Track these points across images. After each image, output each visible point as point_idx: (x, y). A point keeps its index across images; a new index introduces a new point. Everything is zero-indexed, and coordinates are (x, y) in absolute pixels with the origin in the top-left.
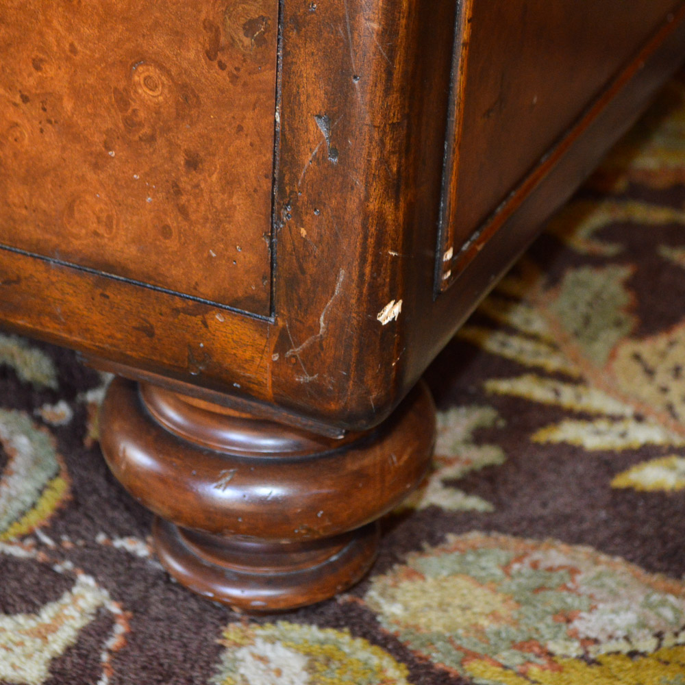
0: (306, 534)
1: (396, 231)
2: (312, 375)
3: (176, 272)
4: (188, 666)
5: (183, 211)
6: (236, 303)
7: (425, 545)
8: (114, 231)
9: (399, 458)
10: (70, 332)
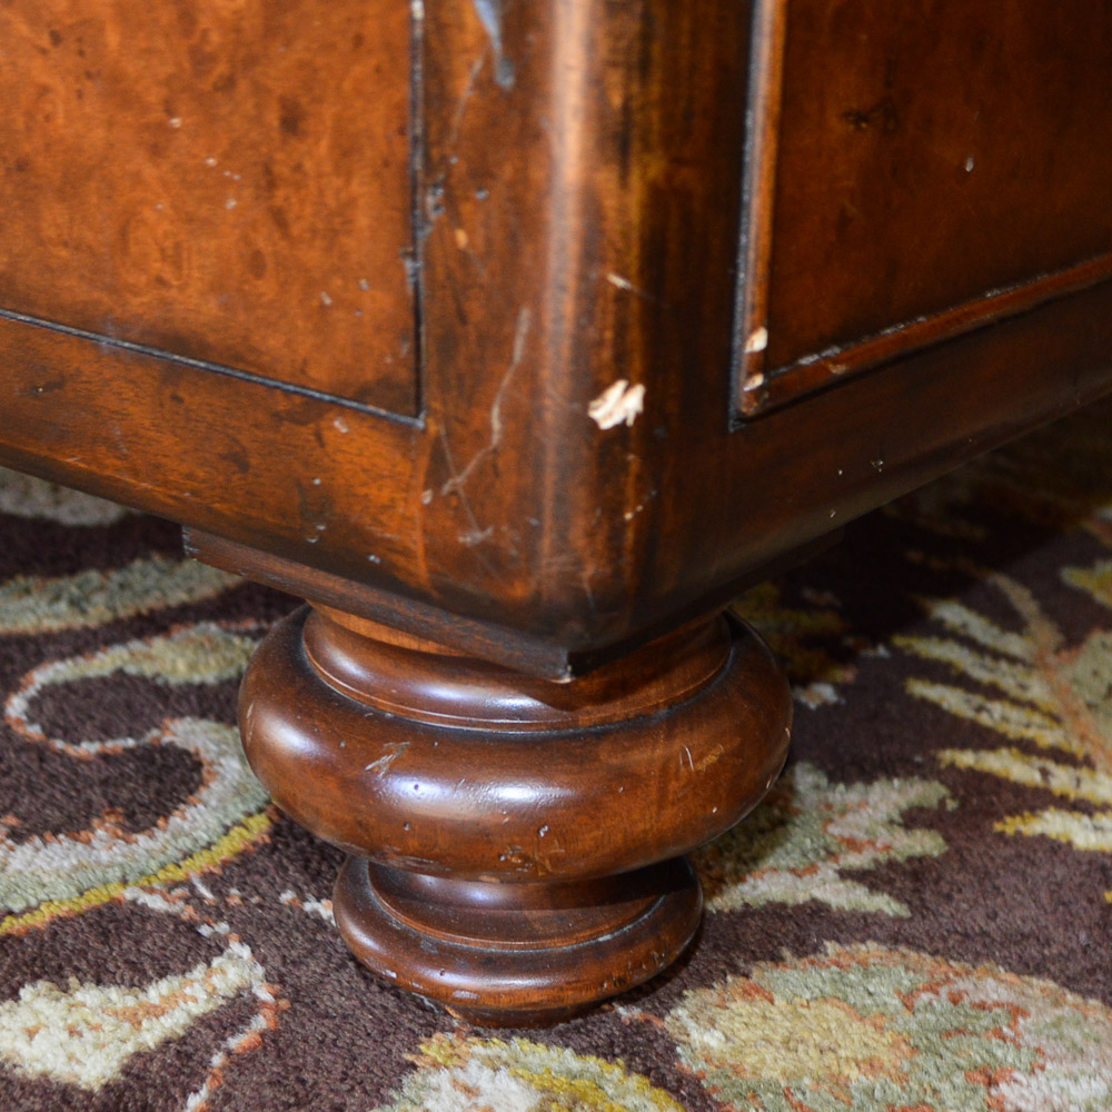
0: (522, 866)
1: (625, 235)
2: (483, 528)
3: (273, 342)
4: (345, 1087)
5: (279, 219)
6: (362, 394)
7: (786, 953)
8: (185, 272)
9: (699, 758)
10: (135, 473)
